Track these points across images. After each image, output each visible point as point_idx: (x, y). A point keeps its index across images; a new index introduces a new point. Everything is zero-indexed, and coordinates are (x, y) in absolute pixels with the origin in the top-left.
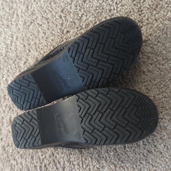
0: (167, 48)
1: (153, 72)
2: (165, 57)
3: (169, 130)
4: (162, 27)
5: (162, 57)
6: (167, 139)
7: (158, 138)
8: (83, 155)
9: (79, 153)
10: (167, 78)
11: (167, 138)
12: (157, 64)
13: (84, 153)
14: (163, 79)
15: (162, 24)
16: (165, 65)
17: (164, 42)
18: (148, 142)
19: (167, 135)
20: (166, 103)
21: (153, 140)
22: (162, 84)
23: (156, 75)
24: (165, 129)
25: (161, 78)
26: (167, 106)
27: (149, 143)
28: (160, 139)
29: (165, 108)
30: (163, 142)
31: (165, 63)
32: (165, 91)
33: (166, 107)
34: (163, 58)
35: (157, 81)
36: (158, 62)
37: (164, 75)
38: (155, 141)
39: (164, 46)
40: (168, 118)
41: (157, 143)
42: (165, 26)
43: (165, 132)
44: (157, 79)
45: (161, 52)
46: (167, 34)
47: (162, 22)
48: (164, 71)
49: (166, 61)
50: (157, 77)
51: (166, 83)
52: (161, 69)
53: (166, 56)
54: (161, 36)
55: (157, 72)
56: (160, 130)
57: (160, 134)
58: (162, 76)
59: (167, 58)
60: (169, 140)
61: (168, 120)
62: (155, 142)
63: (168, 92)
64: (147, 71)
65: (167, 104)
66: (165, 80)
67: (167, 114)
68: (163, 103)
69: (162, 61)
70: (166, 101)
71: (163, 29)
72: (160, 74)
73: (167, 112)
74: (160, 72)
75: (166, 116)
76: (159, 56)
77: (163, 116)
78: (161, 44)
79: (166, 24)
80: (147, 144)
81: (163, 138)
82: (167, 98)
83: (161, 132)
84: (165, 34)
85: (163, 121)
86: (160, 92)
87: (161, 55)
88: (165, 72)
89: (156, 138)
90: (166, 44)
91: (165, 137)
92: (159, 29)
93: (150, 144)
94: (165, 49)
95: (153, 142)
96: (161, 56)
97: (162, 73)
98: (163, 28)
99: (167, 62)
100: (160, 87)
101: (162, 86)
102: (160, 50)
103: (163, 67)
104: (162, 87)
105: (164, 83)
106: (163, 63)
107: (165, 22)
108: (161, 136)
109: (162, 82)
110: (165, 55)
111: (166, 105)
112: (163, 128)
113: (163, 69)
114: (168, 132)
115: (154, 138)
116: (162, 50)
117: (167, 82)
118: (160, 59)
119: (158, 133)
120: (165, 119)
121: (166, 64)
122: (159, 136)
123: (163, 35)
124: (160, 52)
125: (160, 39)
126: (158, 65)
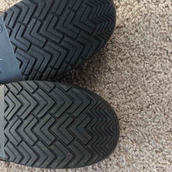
0: (146, 41)
1: (122, 72)
2: (141, 53)
3: (130, 154)
4: (145, 11)
5: (138, 52)
6: (126, 167)
7: (114, 163)
8: (9, 169)
9: (5, 165)
10: (139, 83)
11: (126, 165)
12: (130, 61)
13: (11, 167)
14: (134, 83)
15: (146, 7)
16: (139, 64)
17: (143, 32)
18: (99, 167)
19: (126, 161)
20: (132, 117)
21: (106, 165)
22: (131, 89)
23: (126, 76)
24: (125, 152)
25: (132, 81)
26: (134, 120)
27: (101, 167)
28: (116, 165)
29: (130, 123)
30: (120, 169)
31: (140, 61)
32: (133, 100)
33: (131, 121)
34: (139, 54)
35: (125, 84)
36: (131, 59)
37: (136, 78)
38: (109, 166)
39: (143, 38)
40: (132, 139)
41: (112, 170)
42: (150, 11)
43: (125, 156)
44: (125, 82)
45: (138, 46)
46: (149, 22)
47: (146, 5)
48: (137, 72)
49: (143, 59)
50: (126, 79)
51: (137, 90)
52: (134, 69)
53: (143, 53)
54: (141, 23)
55: (128, 72)
56: (118, 153)
57: (118, 158)
58: (133, 79)
59: (144, 55)
60: (128, 168)
61: (132, 141)
62: (109, 168)
63: (138, 102)
64: (114, 69)
65: (134, 118)
66: (136, 85)
67: (132, 132)
68: (128, 115)
69: (137, 58)
70: (133, 113)
71: (146, 15)
72: (131, 76)
73: (132, 129)
74: (131, 73)
75: (130, 134)
76: (134, 51)
77: (125, 134)
78: (140, 34)
79: (150, 9)
80: (98, 168)
81: (121, 164)
82: (135, 110)
83: (119, 155)
84: (147, 21)
85: (124, 140)
86: (127, 100)
87: (138, 49)
88: (138, 74)
89: (110, 162)
90: (146, 35)
91: (124, 164)
92: (141, 14)
93: (101, 169)
94: (144, 42)
95: (106, 168)
96: (136, 51)
97: (135, 75)
98: (146, 13)
99: (143, 61)
100: (128, 93)
101: (130, 92)
102: (137, 43)
103: (137, 67)
104: (131, 94)
105: (134, 89)
106: (137, 61)
107: (150, 5)
108: (118, 161)
109: (132, 87)
110: (143, 50)
111: (132, 120)
112: (122, 150)
113: (136, 69)
114: (128, 158)
115: (108, 161)
116: (140, 43)
117: (138, 88)
118: (135, 55)
119: (115, 156)
120: (128, 138)
121: (141, 63)
122: (115, 160)
123: (144, 23)
124: (136, 46)
125: (140, 28)
126: (131, 63)
